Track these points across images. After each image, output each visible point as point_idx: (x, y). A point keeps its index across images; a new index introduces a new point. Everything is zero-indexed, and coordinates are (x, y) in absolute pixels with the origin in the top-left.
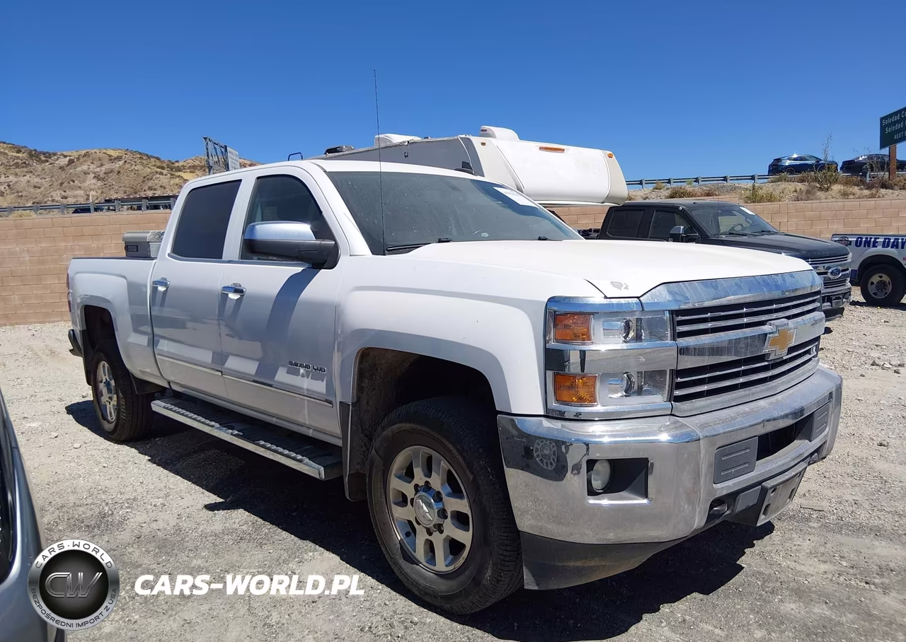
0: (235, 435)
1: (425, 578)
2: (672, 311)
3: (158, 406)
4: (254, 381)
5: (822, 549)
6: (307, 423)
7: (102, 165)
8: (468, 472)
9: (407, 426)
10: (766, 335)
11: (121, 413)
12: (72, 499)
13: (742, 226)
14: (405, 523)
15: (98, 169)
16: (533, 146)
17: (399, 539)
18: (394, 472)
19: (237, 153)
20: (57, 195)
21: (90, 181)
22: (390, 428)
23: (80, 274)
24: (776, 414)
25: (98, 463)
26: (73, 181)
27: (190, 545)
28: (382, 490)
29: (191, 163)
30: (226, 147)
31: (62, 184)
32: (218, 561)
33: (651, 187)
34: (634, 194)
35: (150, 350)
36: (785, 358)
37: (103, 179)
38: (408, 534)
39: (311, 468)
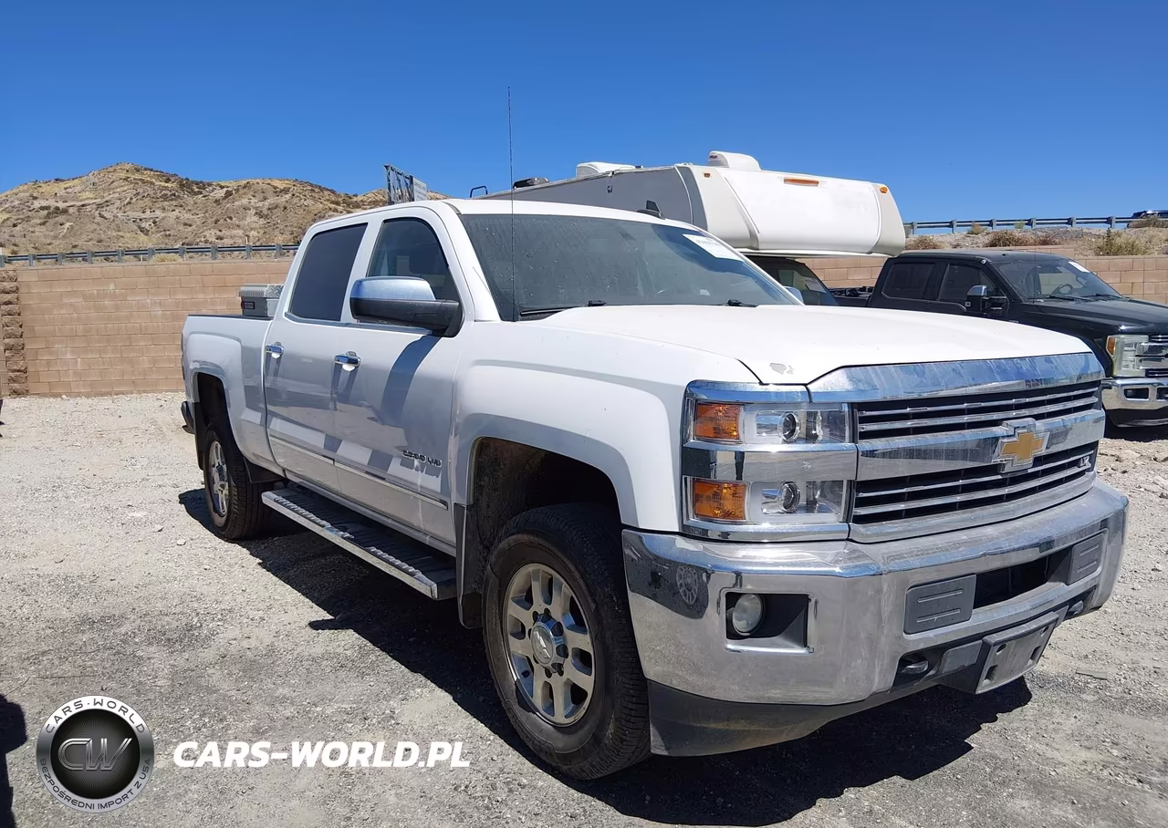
0: (345, 538)
1: (541, 731)
2: (852, 404)
3: (269, 498)
4: (367, 473)
5: (1090, 731)
6: (422, 527)
7: (265, 199)
8: (590, 600)
9: (524, 538)
10: (996, 439)
11: (233, 505)
12: (160, 605)
13: (1071, 288)
14: (524, 659)
15: (260, 204)
16: (776, 177)
17: (515, 679)
18: (511, 596)
19: (425, 185)
20: (211, 235)
21: (251, 218)
22: (507, 540)
23: (197, 335)
24: (1006, 547)
25: (200, 564)
26: (231, 218)
27: (281, 670)
28: (498, 617)
29: (371, 197)
30: (411, 177)
31: (216, 222)
32: (308, 691)
33: (964, 231)
34: (941, 239)
35: (262, 429)
36: (1029, 471)
37: (266, 217)
38: (525, 674)
39: (424, 585)
